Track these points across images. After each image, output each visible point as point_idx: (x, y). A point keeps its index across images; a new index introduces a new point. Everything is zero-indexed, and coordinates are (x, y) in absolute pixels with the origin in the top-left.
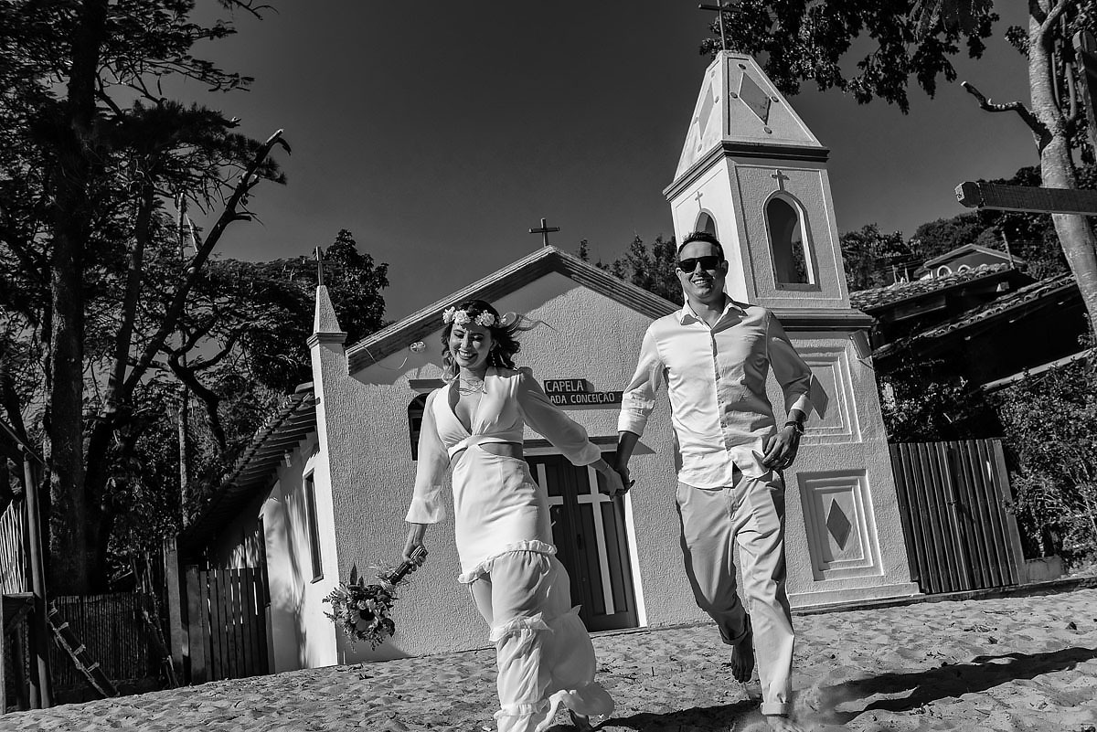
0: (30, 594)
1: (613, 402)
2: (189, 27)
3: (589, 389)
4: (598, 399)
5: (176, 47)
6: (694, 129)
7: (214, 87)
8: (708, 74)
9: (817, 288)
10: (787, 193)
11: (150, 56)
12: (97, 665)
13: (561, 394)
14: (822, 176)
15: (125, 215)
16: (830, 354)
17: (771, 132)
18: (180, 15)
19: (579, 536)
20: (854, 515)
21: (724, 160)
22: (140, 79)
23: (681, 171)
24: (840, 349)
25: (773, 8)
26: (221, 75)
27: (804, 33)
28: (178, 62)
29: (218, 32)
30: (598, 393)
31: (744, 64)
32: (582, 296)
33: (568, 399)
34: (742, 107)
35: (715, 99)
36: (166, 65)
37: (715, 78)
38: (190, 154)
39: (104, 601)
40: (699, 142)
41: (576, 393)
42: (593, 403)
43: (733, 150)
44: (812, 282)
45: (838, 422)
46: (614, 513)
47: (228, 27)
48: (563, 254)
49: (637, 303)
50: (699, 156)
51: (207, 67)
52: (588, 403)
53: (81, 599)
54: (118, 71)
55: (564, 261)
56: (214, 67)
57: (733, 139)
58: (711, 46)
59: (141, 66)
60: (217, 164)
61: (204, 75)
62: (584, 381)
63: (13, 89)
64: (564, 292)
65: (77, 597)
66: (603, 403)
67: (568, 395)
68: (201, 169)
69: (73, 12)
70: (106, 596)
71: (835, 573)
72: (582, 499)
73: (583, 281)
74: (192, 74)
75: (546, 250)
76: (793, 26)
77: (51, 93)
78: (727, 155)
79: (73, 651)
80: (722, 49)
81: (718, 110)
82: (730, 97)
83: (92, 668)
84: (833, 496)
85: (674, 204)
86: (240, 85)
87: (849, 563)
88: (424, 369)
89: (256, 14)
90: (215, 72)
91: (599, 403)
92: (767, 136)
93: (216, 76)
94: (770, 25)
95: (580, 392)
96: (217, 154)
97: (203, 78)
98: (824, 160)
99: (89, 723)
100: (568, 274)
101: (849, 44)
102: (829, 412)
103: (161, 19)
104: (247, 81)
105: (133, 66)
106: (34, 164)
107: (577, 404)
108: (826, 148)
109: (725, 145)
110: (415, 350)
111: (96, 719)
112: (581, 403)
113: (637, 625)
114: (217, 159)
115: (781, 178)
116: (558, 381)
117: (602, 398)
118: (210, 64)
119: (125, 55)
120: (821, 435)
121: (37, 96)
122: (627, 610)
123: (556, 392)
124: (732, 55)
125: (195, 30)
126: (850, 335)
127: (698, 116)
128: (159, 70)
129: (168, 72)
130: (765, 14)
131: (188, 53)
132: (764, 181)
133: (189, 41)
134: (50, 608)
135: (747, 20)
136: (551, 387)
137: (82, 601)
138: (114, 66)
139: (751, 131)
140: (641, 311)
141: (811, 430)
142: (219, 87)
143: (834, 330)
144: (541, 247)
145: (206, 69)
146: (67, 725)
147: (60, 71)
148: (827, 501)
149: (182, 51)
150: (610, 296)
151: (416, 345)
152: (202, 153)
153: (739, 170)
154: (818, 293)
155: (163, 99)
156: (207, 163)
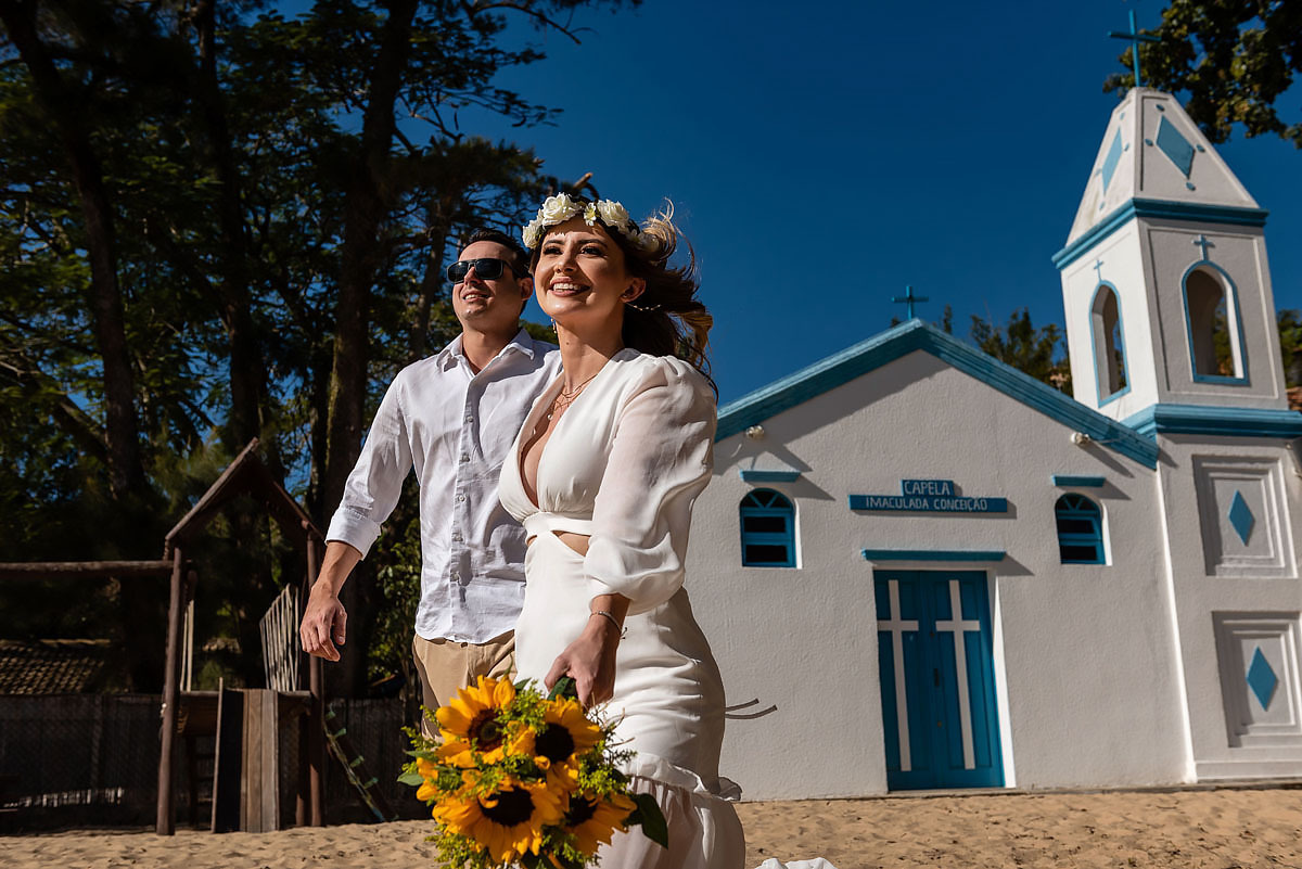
0: (307, 693)
1: (986, 511)
2: (494, 51)
3: (957, 492)
4: (967, 506)
5: (479, 75)
6: (1095, 184)
7: (518, 122)
8: (1116, 115)
9: (1246, 382)
10: (1212, 265)
11: (449, 86)
12: (375, 780)
13: (922, 497)
14: (1257, 246)
15: (408, 267)
16: (1260, 466)
17: (1194, 189)
18: (485, 38)
19: (936, 670)
20: (1282, 669)
21: (1134, 222)
22: (436, 112)
23: (1076, 234)
24: (1273, 460)
25: (1198, 37)
26: (525, 107)
27: (1238, 68)
28: (479, 92)
29: (527, 57)
30: (967, 499)
31: (1162, 103)
32: (951, 379)
33: (931, 504)
34: (1158, 156)
35: (1124, 147)
36: (466, 96)
37: (1125, 121)
38: (496, 198)
39: (372, 706)
40: (1101, 199)
41: (940, 497)
42: (960, 511)
43: (1147, 210)
44: (1239, 374)
45: (1267, 551)
46: (980, 644)
47: (537, 51)
48: (932, 328)
49: (1021, 392)
50: (1100, 216)
51: (511, 99)
52: (955, 510)
53: (347, 702)
54: (411, 101)
55: (933, 338)
56: (518, 98)
57: (1146, 195)
58: (1117, 83)
59: (438, 96)
60: (525, 209)
61: (508, 107)
62: (951, 484)
63: (295, 120)
64: (930, 374)
65: (342, 700)
66: (973, 511)
67: (930, 498)
68: (508, 215)
69: (368, 35)
70: (375, 701)
71: (1256, 740)
72: (941, 626)
73: (955, 362)
74: (494, 106)
75: (912, 324)
76: (1224, 59)
77: (335, 126)
78: (1138, 215)
79: (350, 762)
80: (1134, 85)
81: (1128, 160)
82: (1144, 143)
83: (370, 783)
84: (1257, 643)
85: (1065, 273)
86: (547, 119)
87: (1275, 729)
88: (760, 459)
89: (573, 38)
90: (520, 103)
91: (968, 511)
92: (1190, 193)
93: (521, 109)
94: (1194, 58)
95: (946, 496)
96: (525, 198)
97: (506, 112)
98: (1261, 225)
99: (394, 849)
100: (936, 353)
101: (1290, 82)
102: (1255, 537)
103: (464, 43)
104: (555, 114)
105: (429, 97)
106: (312, 204)
107: (941, 510)
108: (1264, 210)
109: (1137, 203)
110: (751, 435)
111: (399, 845)
112: (946, 510)
113: (1002, 784)
114: (525, 204)
115: (1206, 245)
116: (919, 482)
117: (972, 504)
118: (514, 95)
119: (421, 84)
120: (1244, 565)
121: (320, 128)
122: (990, 765)
123: (917, 495)
124: (1148, 94)
125: (501, 56)
126: (1286, 444)
127: (1101, 167)
128: (456, 101)
129: (466, 104)
130: (1189, 45)
131: (491, 82)
132: (1184, 249)
133: (493, 66)
134: (327, 711)
135: (1167, 51)
136: (911, 489)
137: (348, 705)
138: (406, 97)
139: (1169, 186)
140: (1024, 402)
141: (1231, 559)
142: (522, 123)
143: (1266, 435)
144: (906, 320)
145: (510, 100)
146: (369, 849)
147: (349, 102)
148: (1249, 649)
149: (486, 80)
150: (986, 382)
151: (752, 430)
152: (508, 196)
153: (1152, 233)
154: (1247, 389)
155: (461, 135)
156: (513, 209)
